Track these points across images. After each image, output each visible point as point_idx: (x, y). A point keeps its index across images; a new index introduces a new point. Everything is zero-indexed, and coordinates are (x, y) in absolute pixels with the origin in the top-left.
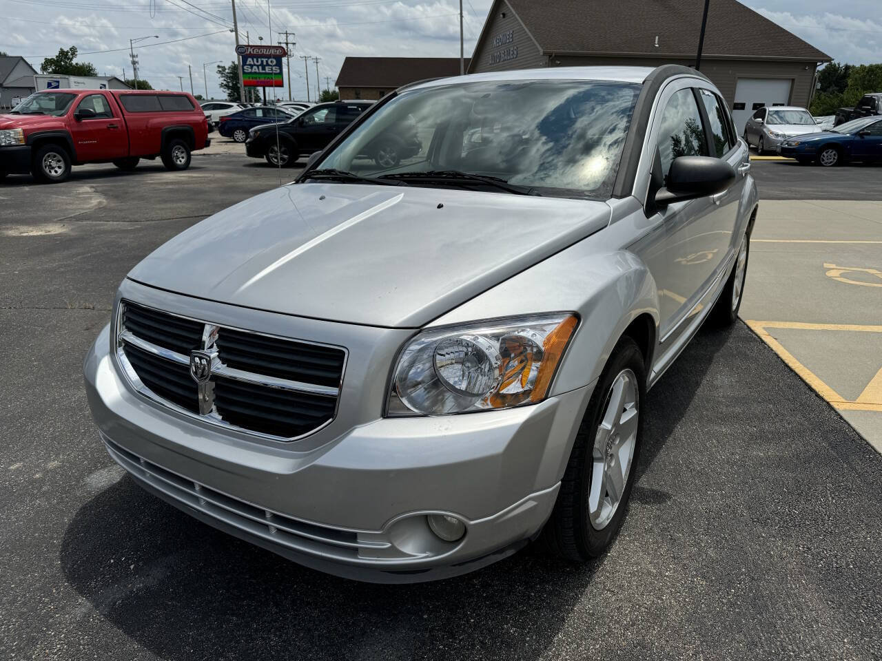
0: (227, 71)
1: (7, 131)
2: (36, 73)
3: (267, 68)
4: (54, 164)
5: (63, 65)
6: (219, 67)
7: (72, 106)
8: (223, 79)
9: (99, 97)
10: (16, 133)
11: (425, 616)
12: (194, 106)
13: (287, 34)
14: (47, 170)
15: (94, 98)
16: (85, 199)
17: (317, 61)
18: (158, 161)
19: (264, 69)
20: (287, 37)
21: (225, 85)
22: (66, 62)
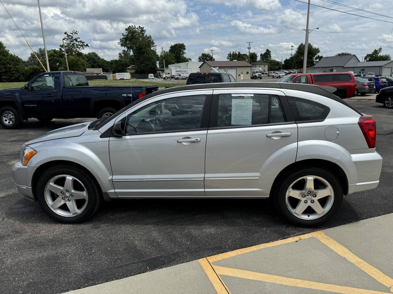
2: (359, 61)
5: (374, 56)
12: (351, 79)
15: (302, 77)
22: (376, 55)
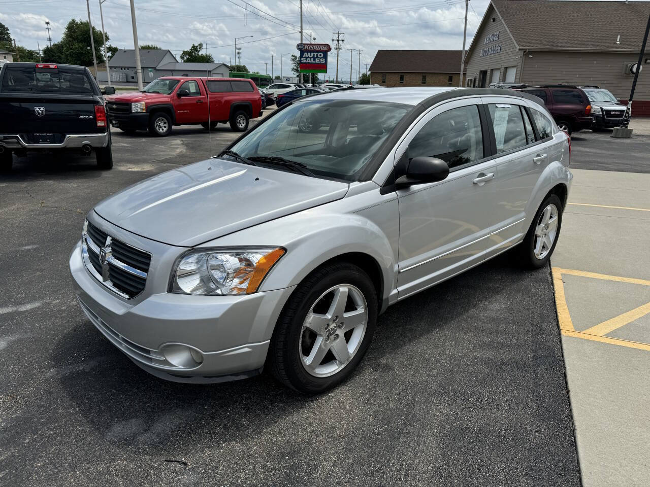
0: (297, 59)
1: (136, 103)
2: (177, 62)
3: (317, 59)
4: (162, 125)
5: (193, 56)
6: (293, 56)
7: (177, 87)
8: (294, 65)
9: (193, 82)
10: (141, 105)
11: (206, 407)
12: (253, 89)
13: (339, 33)
14: (157, 128)
15: (190, 83)
16: (174, 148)
17: (360, 52)
18: (228, 125)
19: (314, 60)
20: (339, 35)
21: (296, 69)
22: (195, 54)
